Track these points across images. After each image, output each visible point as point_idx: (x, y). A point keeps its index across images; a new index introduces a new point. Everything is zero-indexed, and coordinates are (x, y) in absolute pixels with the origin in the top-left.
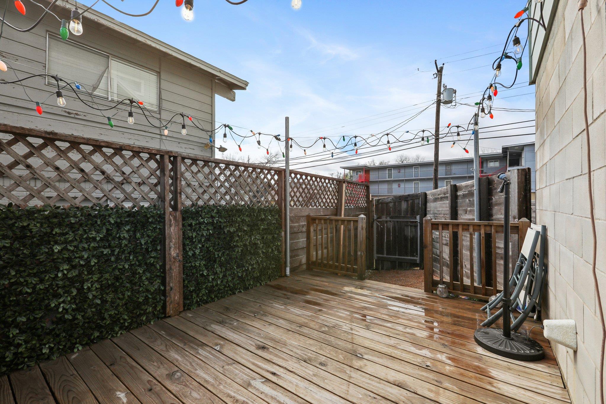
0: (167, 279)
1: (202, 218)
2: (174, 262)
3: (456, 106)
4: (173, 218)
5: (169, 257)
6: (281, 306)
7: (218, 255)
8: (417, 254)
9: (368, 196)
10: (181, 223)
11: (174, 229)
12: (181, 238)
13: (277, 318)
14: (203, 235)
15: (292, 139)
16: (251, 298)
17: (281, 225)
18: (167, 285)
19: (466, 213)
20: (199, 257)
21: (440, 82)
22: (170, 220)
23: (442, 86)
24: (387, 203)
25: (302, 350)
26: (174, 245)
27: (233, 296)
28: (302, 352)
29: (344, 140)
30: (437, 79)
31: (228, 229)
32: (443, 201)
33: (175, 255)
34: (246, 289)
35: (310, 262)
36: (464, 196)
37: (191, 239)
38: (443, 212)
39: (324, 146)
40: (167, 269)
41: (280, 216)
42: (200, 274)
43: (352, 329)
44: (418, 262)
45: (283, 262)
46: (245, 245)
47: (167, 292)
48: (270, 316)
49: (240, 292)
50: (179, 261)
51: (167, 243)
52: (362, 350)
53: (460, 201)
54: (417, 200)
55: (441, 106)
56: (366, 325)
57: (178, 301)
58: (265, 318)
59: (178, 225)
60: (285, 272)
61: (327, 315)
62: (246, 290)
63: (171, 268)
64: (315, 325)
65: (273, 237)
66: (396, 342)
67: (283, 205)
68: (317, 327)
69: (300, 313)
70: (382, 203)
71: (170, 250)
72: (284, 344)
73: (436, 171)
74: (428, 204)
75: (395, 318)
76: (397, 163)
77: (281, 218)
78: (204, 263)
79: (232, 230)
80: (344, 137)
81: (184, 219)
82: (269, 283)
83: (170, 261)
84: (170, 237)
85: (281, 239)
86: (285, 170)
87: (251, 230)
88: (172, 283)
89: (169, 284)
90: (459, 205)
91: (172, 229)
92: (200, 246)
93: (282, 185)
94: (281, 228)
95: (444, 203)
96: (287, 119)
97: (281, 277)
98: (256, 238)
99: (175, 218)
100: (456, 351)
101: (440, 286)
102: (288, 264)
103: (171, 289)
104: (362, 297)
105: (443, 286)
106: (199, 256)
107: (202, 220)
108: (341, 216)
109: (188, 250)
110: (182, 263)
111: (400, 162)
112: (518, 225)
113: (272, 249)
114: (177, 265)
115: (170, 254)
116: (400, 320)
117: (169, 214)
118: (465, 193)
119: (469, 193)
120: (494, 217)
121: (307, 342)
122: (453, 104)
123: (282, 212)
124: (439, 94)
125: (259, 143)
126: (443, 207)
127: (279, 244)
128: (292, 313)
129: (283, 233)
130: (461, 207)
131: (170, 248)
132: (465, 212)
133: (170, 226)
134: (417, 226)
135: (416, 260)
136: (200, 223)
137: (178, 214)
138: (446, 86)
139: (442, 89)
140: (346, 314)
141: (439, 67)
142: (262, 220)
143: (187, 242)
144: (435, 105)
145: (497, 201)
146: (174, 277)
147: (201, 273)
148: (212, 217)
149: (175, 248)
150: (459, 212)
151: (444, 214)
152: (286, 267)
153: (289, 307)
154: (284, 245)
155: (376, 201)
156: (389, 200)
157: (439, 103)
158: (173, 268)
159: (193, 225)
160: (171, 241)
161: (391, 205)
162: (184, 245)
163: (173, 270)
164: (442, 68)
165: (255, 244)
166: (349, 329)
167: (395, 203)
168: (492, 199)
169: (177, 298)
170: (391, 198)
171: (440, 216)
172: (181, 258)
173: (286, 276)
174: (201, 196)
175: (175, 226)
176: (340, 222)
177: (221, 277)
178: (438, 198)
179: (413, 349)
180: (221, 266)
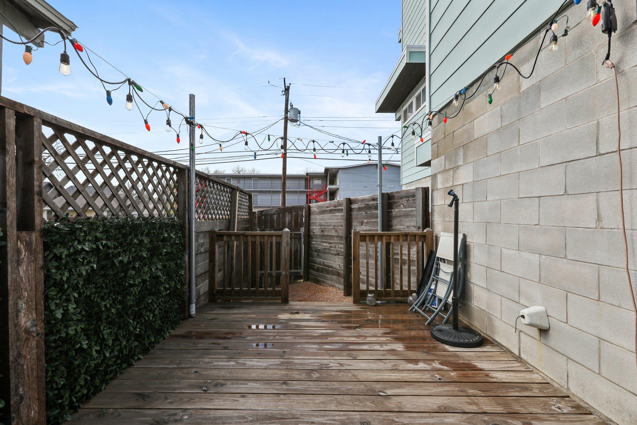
0: (13, 380)
1: (79, 243)
2: (27, 339)
3: (301, 126)
4: (25, 247)
5: (17, 332)
6: (228, 362)
7: (105, 306)
8: (300, 266)
9: (250, 207)
10: (41, 256)
11: (27, 269)
12: (42, 287)
13: (243, 382)
14: (80, 275)
15: (201, 126)
16: (167, 364)
17: (183, 246)
18: (12, 393)
19: (362, 225)
20: (75, 318)
21: (287, 100)
22: (19, 252)
23: (289, 104)
24: (271, 215)
25: (324, 416)
26: (27, 303)
27: (129, 370)
28: (327, 418)
29: (269, 140)
30: (284, 96)
31: (120, 258)
32: (334, 213)
33: (29, 324)
34: (146, 351)
35: (215, 292)
36: (360, 209)
37: (59, 285)
38: (333, 224)
39: (246, 144)
40: (11, 358)
41: (183, 233)
42: (76, 350)
43: (342, 365)
44: (302, 274)
45: (187, 298)
46: (144, 281)
47: (12, 409)
48: (229, 383)
49: (139, 359)
50: (38, 334)
51: (11, 303)
52: (378, 386)
53: (354, 213)
54: (301, 212)
55: (288, 123)
56: (348, 355)
57: (37, 418)
58: (225, 390)
59: (36, 260)
60: (189, 311)
61: (298, 355)
62: (147, 354)
63: (19, 355)
64: (300, 374)
65: (176, 264)
66: (393, 364)
67: (187, 217)
68: (303, 376)
69: (265, 364)
70: (265, 215)
71: (17, 316)
72: (293, 418)
73: (284, 184)
74: (312, 217)
75: (363, 338)
76: (234, 173)
77: (184, 236)
78: (82, 326)
79: (126, 260)
80: (269, 136)
81: (46, 247)
82: (172, 332)
83: (18, 339)
84: (18, 287)
85: (184, 265)
86: (189, 169)
87: (152, 256)
88: (23, 385)
89: (17, 388)
90: (354, 217)
91: (22, 270)
92: (76, 295)
93: (185, 189)
94: (185, 250)
95: (334, 216)
96: (192, 98)
97: (184, 319)
98: (157, 268)
99: (28, 245)
100: (438, 355)
101: (369, 295)
102: (194, 300)
103: (22, 398)
104: (309, 323)
105: (372, 295)
106: (75, 315)
107: (80, 247)
108: (234, 230)
109: (53, 307)
110: (43, 337)
111: (237, 173)
112: (425, 234)
113: (175, 282)
114: (34, 343)
115: (17, 325)
116: (368, 339)
117: (15, 238)
118: (360, 206)
119: (367, 206)
120: (394, 228)
121: (317, 401)
122: (298, 123)
123: (185, 228)
124: (286, 111)
125: (169, 123)
126: (333, 220)
127: (183, 272)
128: (252, 368)
129: (187, 257)
130: (356, 218)
131: (18, 311)
132: (360, 224)
133: (19, 262)
134: (301, 238)
135: (299, 273)
136: (77, 252)
137: (34, 236)
138: (292, 106)
139: (289, 107)
140: (316, 348)
141: (286, 85)
142: (164, 240)
143: (53, 293)
144: (283, 121)
145: (397, 214)
146: (26, 372)
147: (78, 346)
148: (97, 239)
149: (28, 309)
150: (354, 224)
151: (334, 226)
152: (190, 303)
153: (241, 361)
154: (187, 273)
155: (259, 212)
156: (273, 211)
157: (286, 119)
158: (24, 353)
159: (64, 256)
160: (19, 298)
161: (275, 217)
162: (47, 298)
163: (25, 357)
164: (289, 87)
165: (157, 277)
166: (338, 366)
167: (279, 215)
168: (392, 212)
169: (35, 412)
170: (275, 210)
171: (329, 227)
172: (40, 328)
173: (190, 316)
174: (71, 200)
175: (28, 264)
176: (233, 238)
177: (110, 345)
178: (326, 211)
179: (411, 366)
180: (111, 324)
